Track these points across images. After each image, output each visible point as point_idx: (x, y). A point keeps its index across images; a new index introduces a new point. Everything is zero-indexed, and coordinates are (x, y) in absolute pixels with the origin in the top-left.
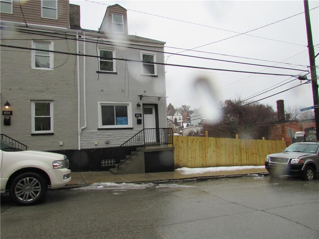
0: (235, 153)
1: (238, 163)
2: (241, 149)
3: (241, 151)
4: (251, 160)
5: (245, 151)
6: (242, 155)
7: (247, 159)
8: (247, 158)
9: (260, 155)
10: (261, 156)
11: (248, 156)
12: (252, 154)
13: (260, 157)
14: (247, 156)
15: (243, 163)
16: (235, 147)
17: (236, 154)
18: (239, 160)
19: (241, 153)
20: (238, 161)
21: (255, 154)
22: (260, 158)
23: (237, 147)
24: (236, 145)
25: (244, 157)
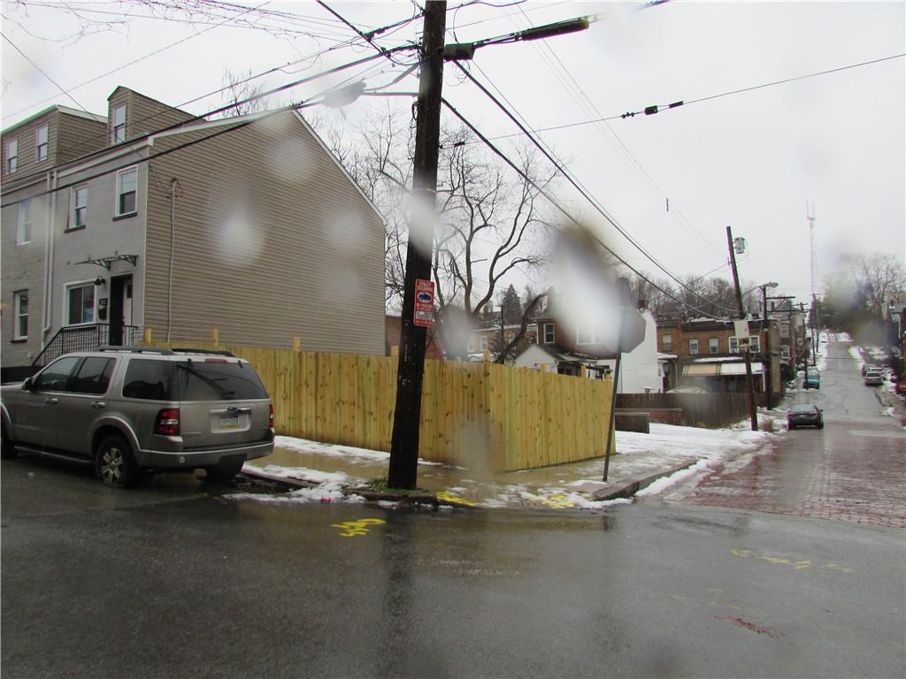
0: (282, 393)
1: (287, 427)
2: (300, 385)
3: (298, 390)
4: (330, 423)
5: (313, 391)
6: (301, 404)
7: (317, 417)
8: (319, 414)
9: (367, 410)
10: (371, 414)
11: (323, 410)
12: (338, 403)
13: (367, 416)
14: (320, 409)
15: (304, 429)
16: (283, 377)
17: (285, 399)
18: (290, 418)
19: (299, 397)
20: (287, 421)
21: (347, 405)
22: (365, 419)
23: (288, 376)
24: (287, 369)
25: (308, 410)
